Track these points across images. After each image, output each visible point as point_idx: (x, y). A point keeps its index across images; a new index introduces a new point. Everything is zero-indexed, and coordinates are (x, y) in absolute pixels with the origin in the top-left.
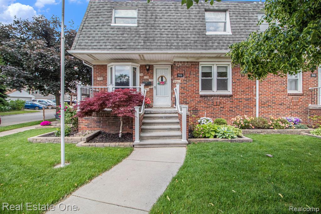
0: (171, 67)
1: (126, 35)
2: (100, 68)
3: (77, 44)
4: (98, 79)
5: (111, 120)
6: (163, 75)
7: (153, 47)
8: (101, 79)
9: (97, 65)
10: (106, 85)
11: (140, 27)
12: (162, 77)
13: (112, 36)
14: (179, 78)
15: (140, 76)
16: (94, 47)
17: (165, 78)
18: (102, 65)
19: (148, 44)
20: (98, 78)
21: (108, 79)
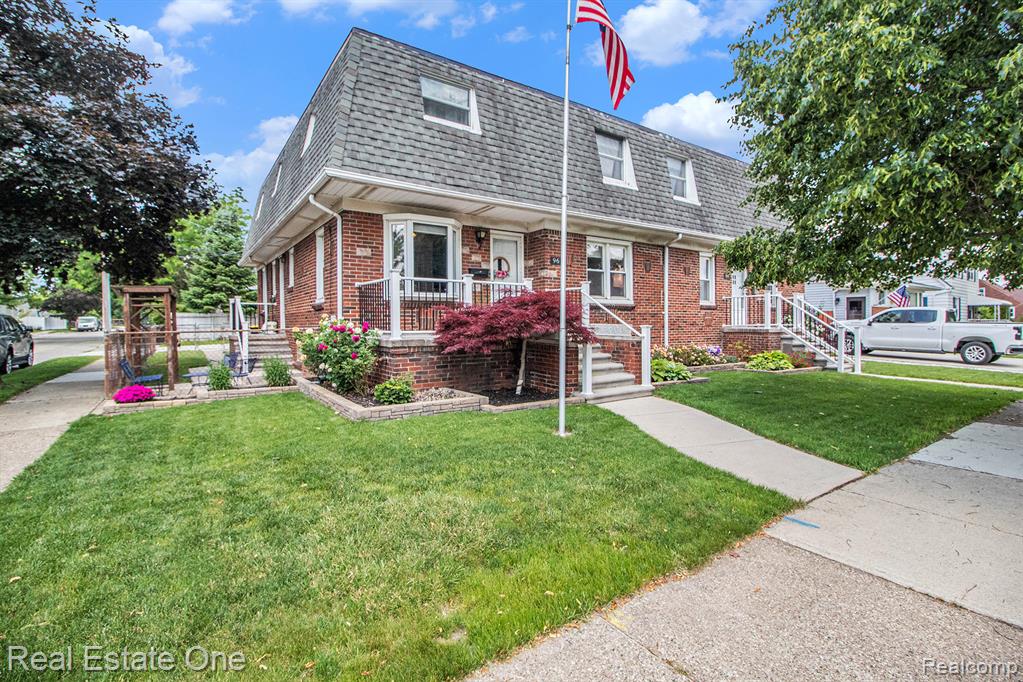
0: (525, 237)
1: (462, 154)
2: (364, 223)
3: (346, 154)
4: (359, 252)
5: (469, 361)
6: (501, 255)
7: (519, 194)
8: (367, 252)
9: (355, 212)
10: (379, 271)
11: (489, 141)
12: (500, 261)
13: (431, 148)
14: (553, 266)
15: (463, 255)
16: (394, 171)
17: (507, 262)
18: (369, 214)
19: (511, 185)
20: (358, 249)
21: (384, 253)
